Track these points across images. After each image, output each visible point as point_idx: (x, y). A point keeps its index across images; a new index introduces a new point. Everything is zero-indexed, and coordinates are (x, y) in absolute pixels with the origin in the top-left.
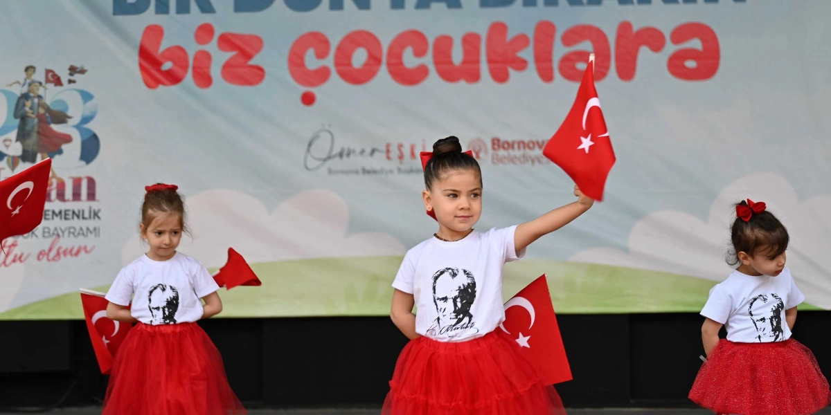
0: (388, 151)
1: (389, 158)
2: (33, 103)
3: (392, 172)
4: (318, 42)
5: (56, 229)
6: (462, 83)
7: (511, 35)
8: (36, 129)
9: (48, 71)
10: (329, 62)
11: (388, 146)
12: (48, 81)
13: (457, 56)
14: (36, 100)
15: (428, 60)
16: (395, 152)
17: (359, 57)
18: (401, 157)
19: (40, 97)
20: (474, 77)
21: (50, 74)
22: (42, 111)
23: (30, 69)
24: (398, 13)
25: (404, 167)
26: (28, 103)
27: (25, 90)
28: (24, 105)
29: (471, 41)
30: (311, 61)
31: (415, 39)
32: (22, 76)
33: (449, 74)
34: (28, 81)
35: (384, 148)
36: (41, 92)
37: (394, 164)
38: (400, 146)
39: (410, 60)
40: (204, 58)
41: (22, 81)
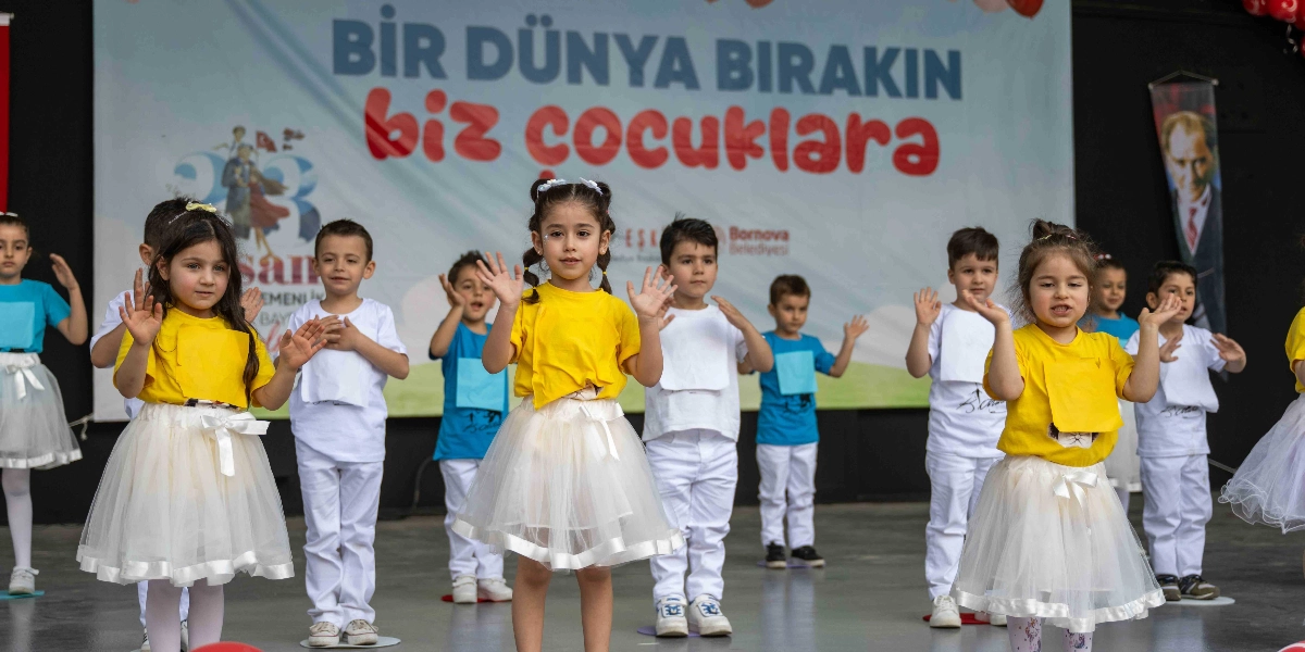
0: (628, 238)
1: (629, 245)
2: (244, 170)
3: (631, 259)
4: (556, 116)
5: (275, 315)
6: (701, 169)
7: (748, 120)
8: (248, 199)
9: (259, 135)
10: (568, 139)
11: (629, 232)
12: (259, 145)
13: (696, 139)
14: (247, 167)
15: (667, 142)
16: (635, 239)
17: (599, 136)
18: (641, 244)
19: (251, 163)
20: (712, 162)
21: (262, 138)
22: (254, 179)
23: (238, 131)
24: (636, 91)
25: (644, 254)
26: (238, 170)
27: (234, 154)
28: (233, 172)
29: (709, 124)
30: (550, 138)
31: (655, 119)
32: (230, 138)
33: (689, 159)
34: (237, 145)
35: (624, 234)
36: (252, 157)
37: (633, 252)
38: (641, 232)
39: (649, 142)
40: (435, 129)
41: (230, 144)
